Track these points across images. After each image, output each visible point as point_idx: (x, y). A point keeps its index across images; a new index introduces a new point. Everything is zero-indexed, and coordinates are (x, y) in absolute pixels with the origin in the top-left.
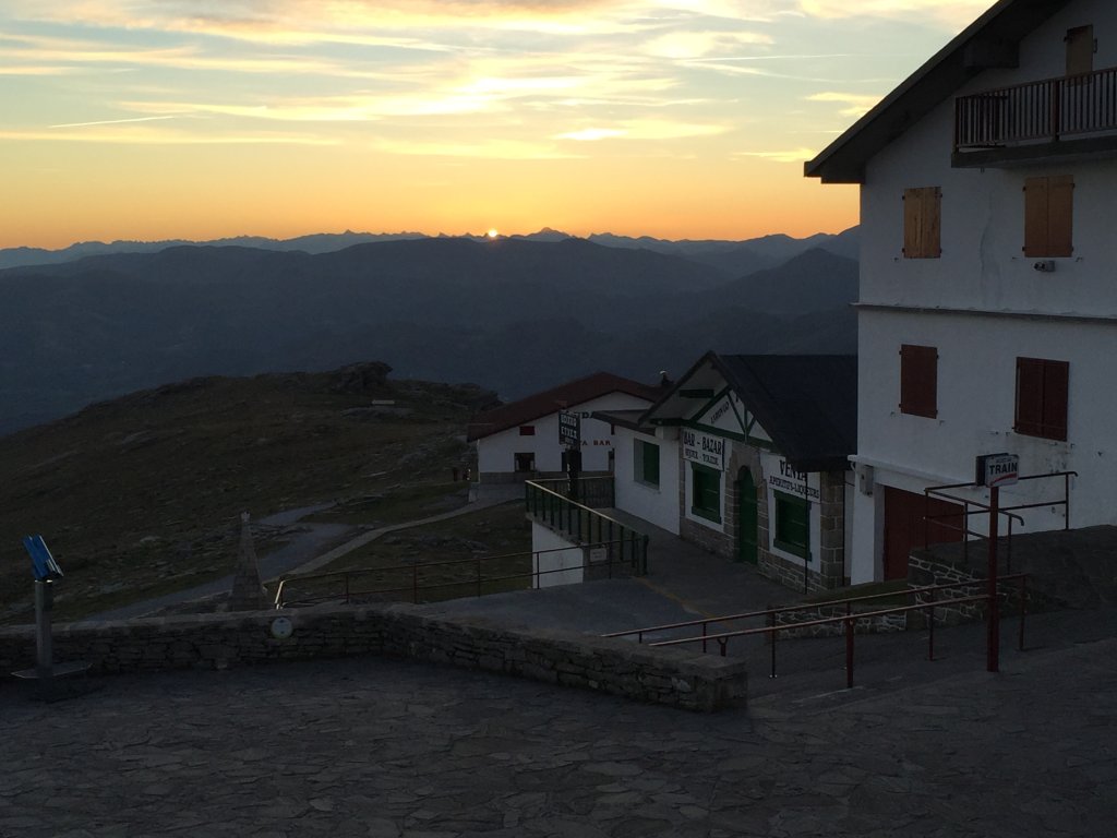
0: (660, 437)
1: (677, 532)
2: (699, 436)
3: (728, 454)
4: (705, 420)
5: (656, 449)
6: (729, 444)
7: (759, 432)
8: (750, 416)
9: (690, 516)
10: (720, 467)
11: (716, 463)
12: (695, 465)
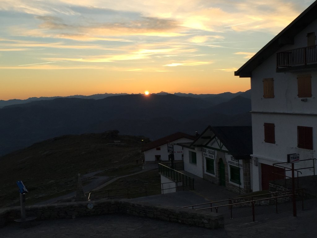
0: (196, 150)
1: (202, 178)
2: (207, 150)
3: (216, 155)
4: (209, 145)
5: (195, 153)
6: (216, 152)
7: (224, 148)
8: (222, 144)
9: (206, 172)
10: (214, 159)
11: (212, 157)
12: (206, 158)
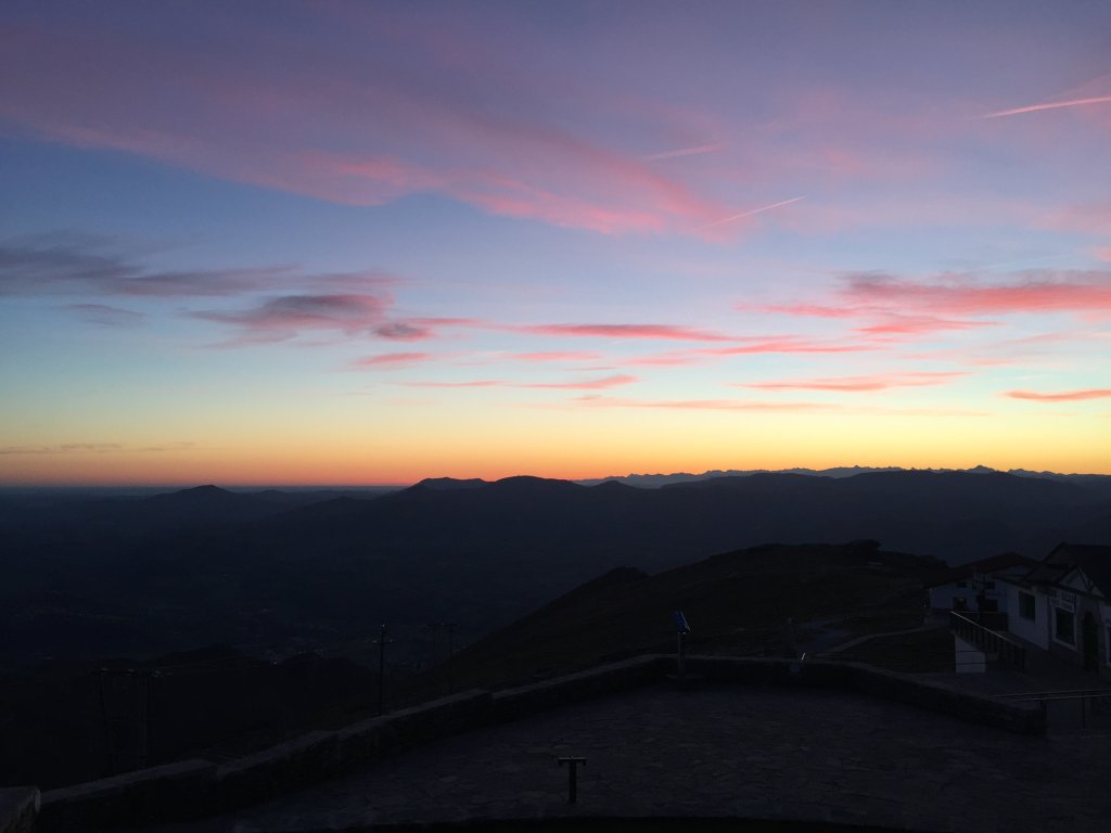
0: (1034, 591)
1: (1047, 648)
2: (1060, 592)
3: (1078, 604)
4: (1064, 583)
5: (1033, 598)
6: (1079, 597)
7: (1096, 592)
8: (1091, 583)
9: (1055, 639)
10: (1073, 611)
11: (1071, 608)
12: (1057, 609)
